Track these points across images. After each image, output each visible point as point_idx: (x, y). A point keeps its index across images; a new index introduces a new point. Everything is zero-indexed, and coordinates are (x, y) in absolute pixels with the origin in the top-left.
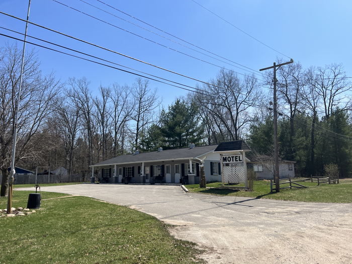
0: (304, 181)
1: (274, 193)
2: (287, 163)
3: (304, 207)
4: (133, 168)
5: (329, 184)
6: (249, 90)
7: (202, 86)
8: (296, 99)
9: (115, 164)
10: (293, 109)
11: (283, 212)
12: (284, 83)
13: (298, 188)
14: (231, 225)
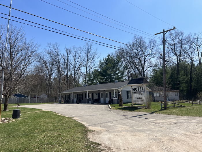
0: (184, 102)
1: (163, 110)
2: (174, 91)
3: (180, 119)
4: (82, 94)
5: (200, 104)
6: (152, 48)
7: (123, 46)
8: (181, 53)
9: (72, 92)
10: (178, 59)
11: (165, 123)
12: (173, 43)
13: (179, 107)
14: (129, 131)
